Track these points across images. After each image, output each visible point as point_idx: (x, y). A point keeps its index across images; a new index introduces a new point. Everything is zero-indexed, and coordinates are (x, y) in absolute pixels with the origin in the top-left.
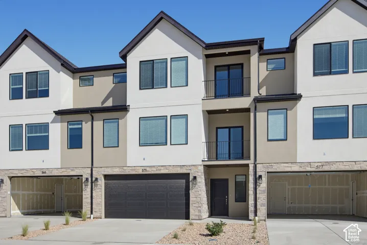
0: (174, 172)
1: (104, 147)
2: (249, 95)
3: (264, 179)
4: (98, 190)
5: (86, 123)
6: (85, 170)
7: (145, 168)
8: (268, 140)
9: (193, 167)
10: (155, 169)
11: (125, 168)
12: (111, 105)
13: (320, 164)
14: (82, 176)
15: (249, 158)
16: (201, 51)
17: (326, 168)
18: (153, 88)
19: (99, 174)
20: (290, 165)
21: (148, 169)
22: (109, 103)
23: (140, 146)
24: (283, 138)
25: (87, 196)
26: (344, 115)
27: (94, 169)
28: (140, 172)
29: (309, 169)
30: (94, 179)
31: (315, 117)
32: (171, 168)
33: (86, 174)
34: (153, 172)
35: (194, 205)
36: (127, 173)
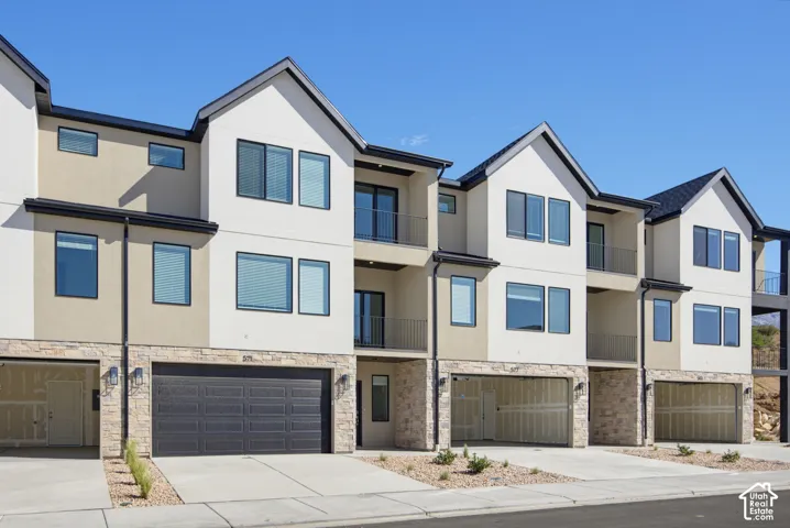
0: (306, 365)
1: (154, 302)
2: (425, 245)
3: (448, 384)
4: (140, 396)
5: (108, 242)
6: (105, 349)
7: (249, 354)
8: (452, 324)
9: (340, 359)
10: (270, 357)
11: (206, 351)
12: (145, 210)
13: (514, 366)
14: (98, 362)
15: (425, 349)
16: (353, 154)
17: (521, 372)
18: (264, 199)
19: (141, 359)
20: (479, 364)
21: (256, 356)
22: (139, 205)
23: (237, 308)
24: (469, 322)
25: (112, 408)
26: (538, 299)
27: (130, 349)
28: (239, 361)
29: (502, 372)
30: (131, 370)
31: (510, 296)
32: (300, 357)
33: (110, 358)
34: (265, 364)
35: (341, 427)
36: (210, 360)
